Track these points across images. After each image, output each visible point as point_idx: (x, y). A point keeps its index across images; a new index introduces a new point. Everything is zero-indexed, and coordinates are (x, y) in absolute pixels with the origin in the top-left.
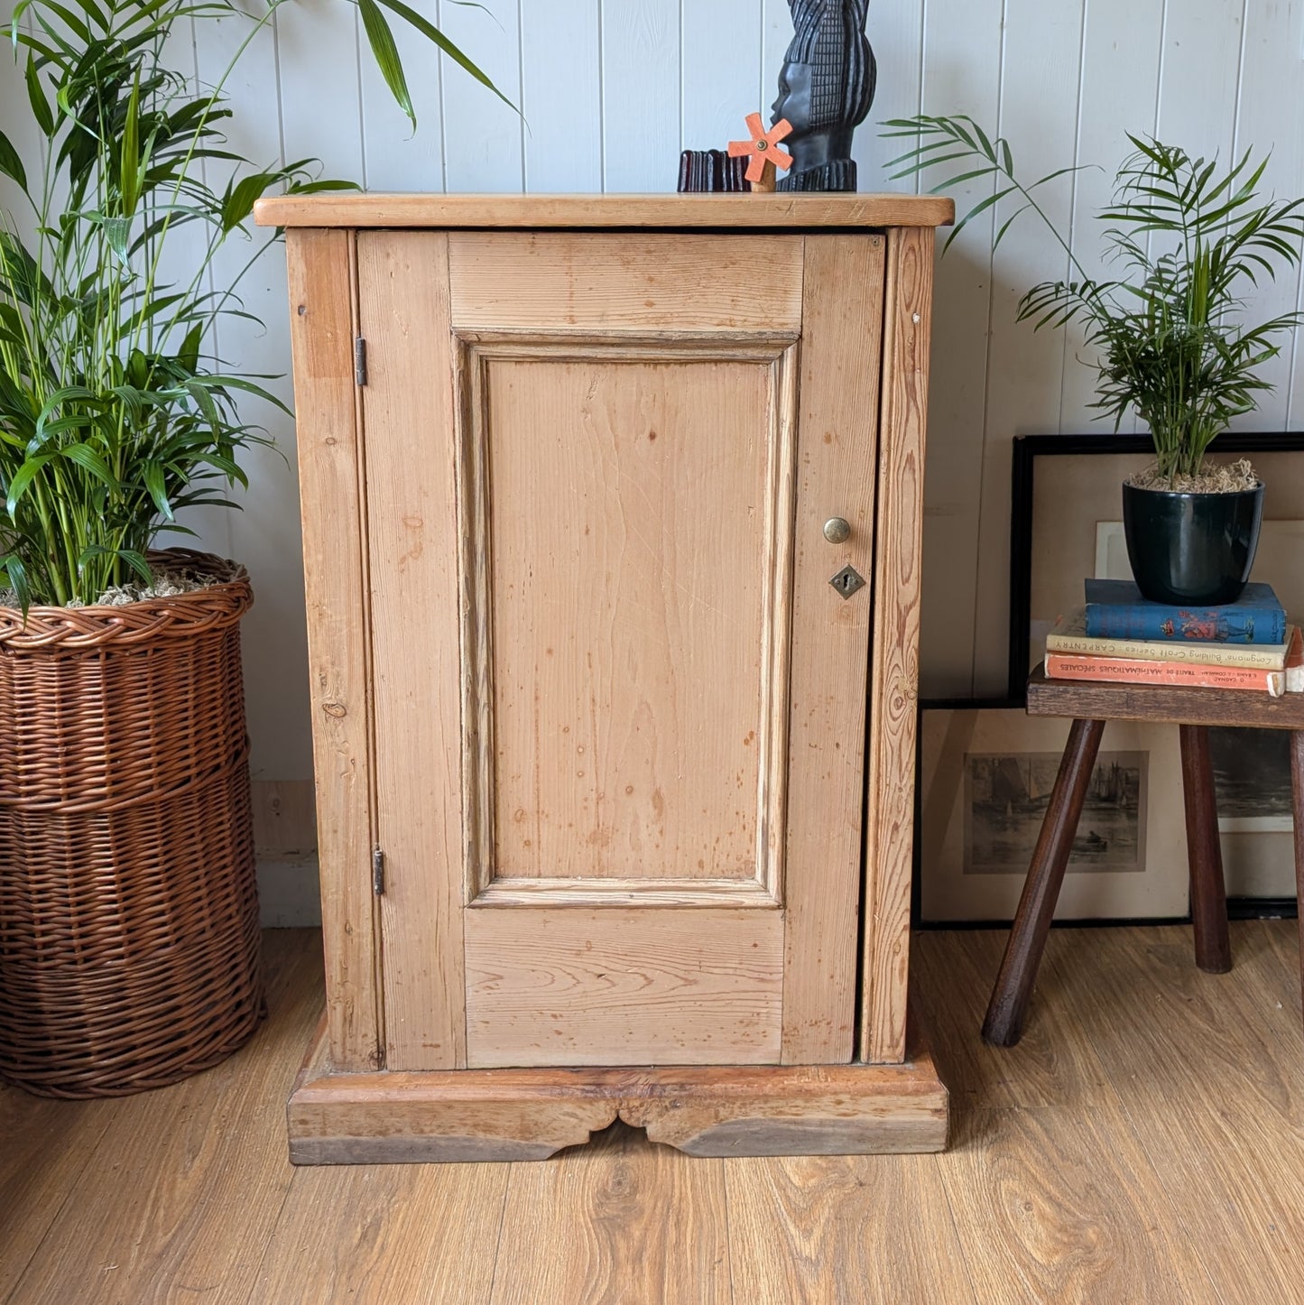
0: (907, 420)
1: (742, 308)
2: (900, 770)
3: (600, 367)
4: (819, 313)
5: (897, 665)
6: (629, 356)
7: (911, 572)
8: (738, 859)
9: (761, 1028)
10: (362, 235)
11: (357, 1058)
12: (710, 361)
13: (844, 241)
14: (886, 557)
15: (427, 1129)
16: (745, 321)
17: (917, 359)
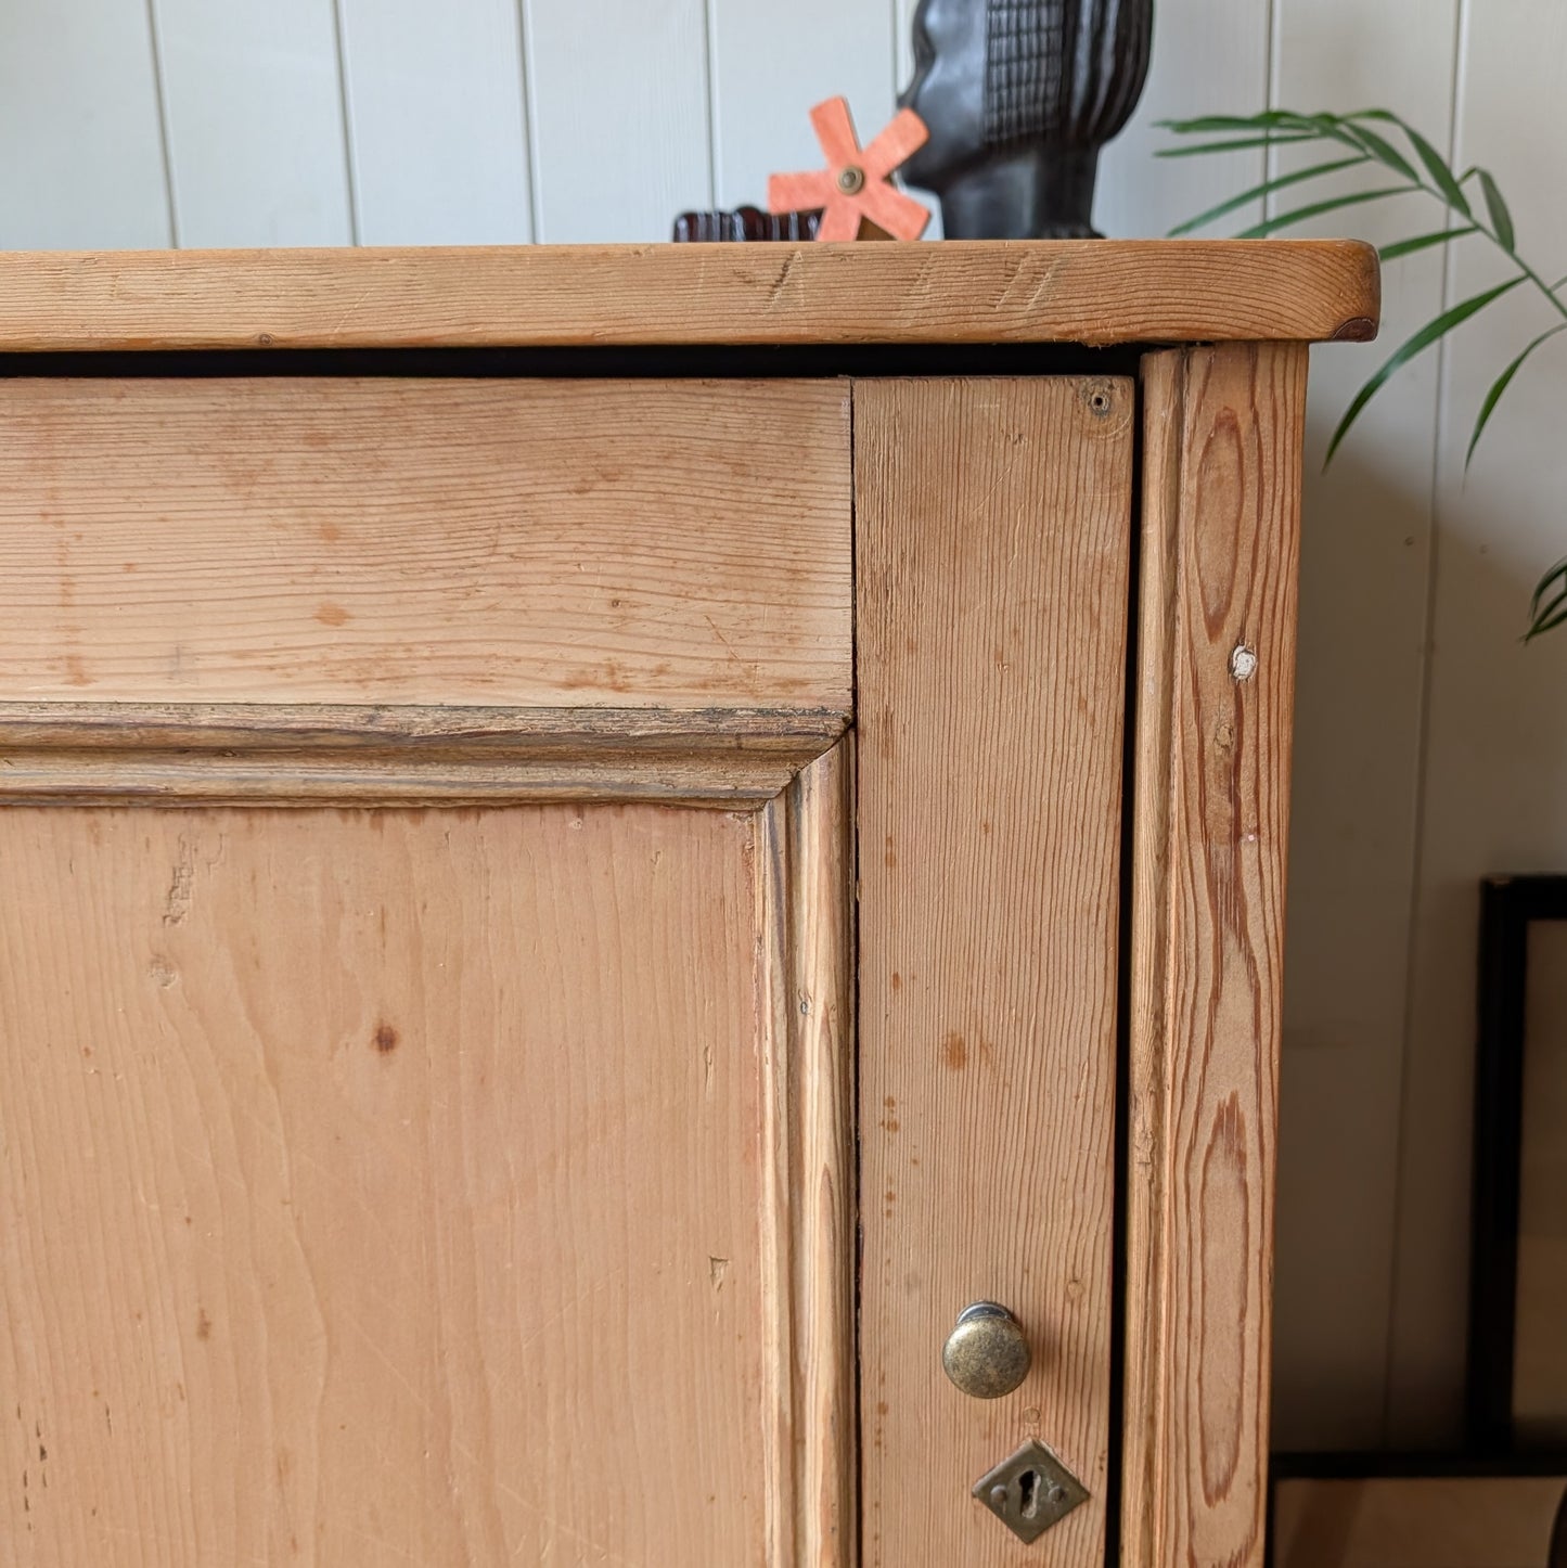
0: (1216, 995)
1: (649, 629)
3: (196, 822)
4: (912, 647)
6: (277, 787)
7: (1233, 1465)
12: (559, 803)
13: (987, 397)
14: (1152, 1420)
16: (661, 671)
17: (1246, 795)
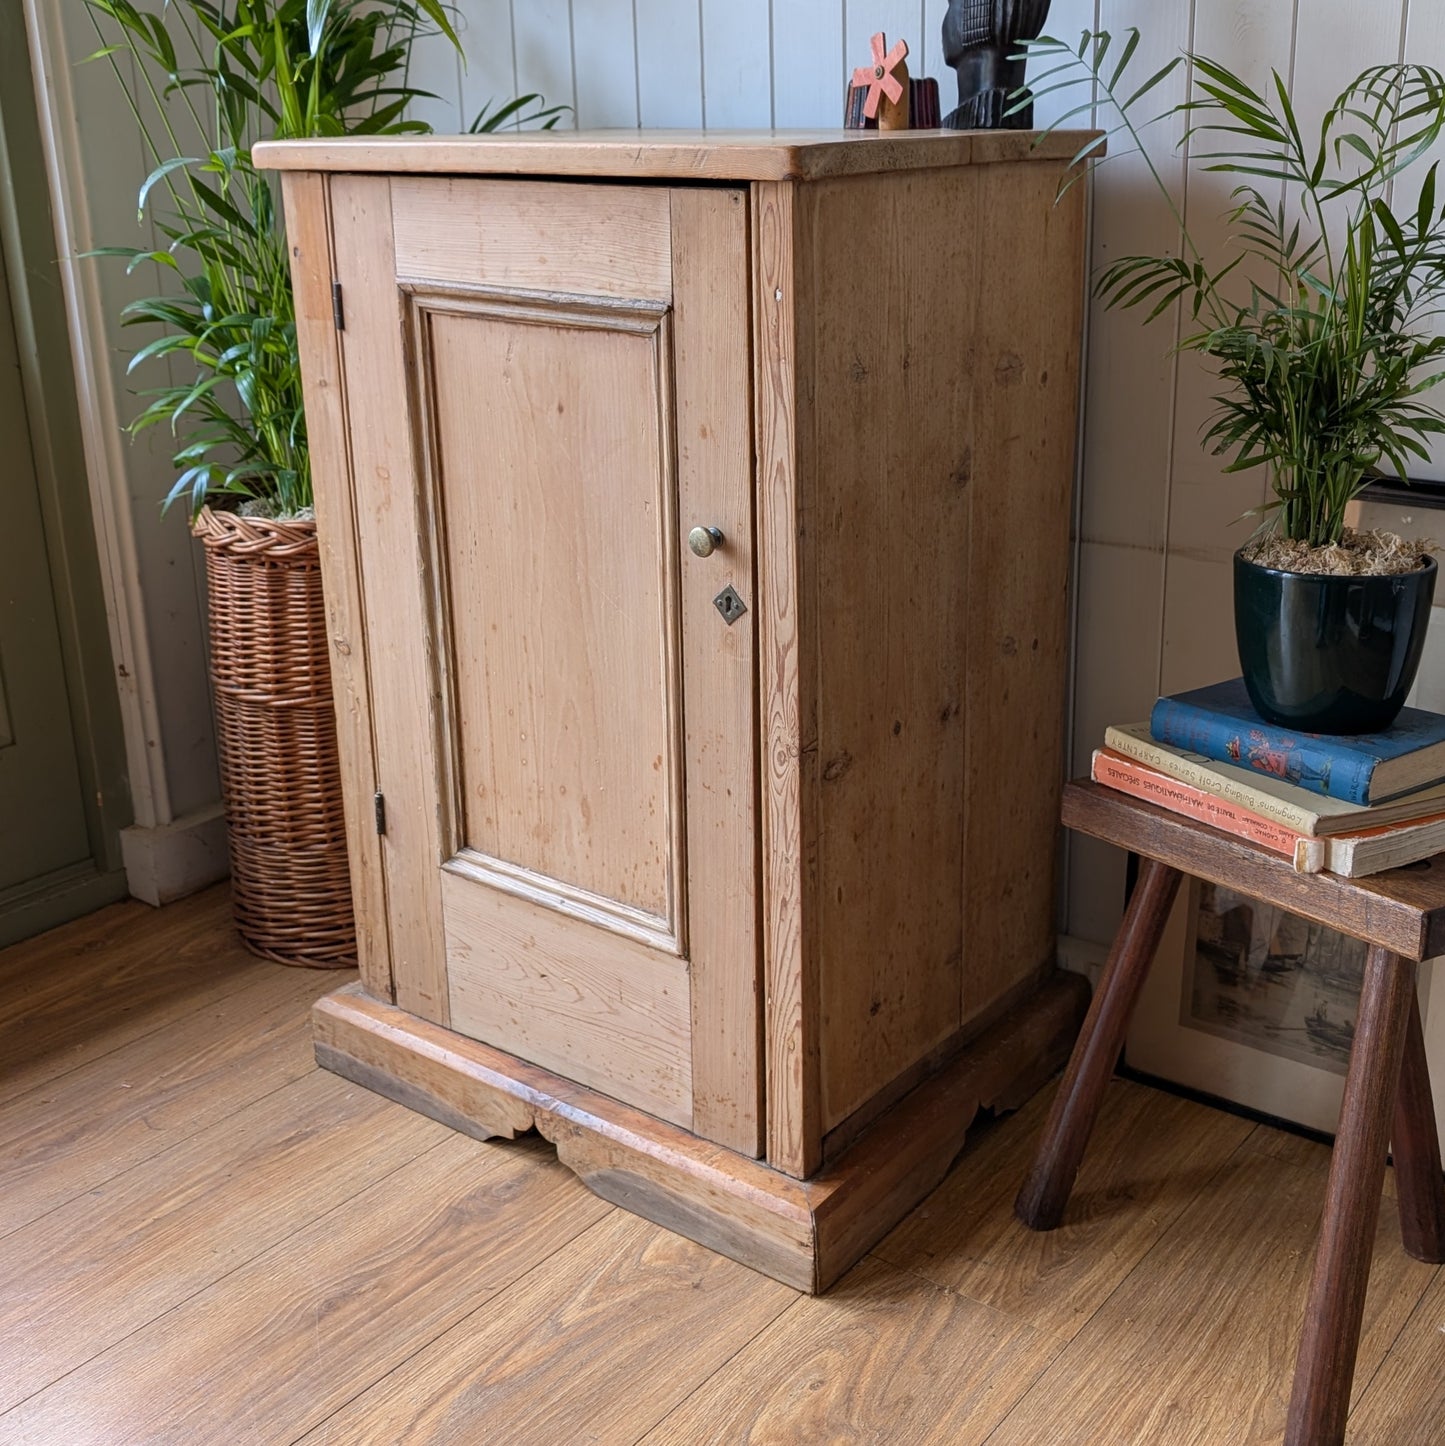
1: (619, 270)
2: (787, 838)
3: (513, 327)
4: (688, 282)
5: (778, 713)
6: (530, 317)
7: (787, 604)
8: (654, 894)
9: (676, 1086)
10: (333, 178)
11: (377, 988)
12: (601, 329)
13: (706, 195)
15: (400, 1072)
16: (622, 285)
17: (781, 346)
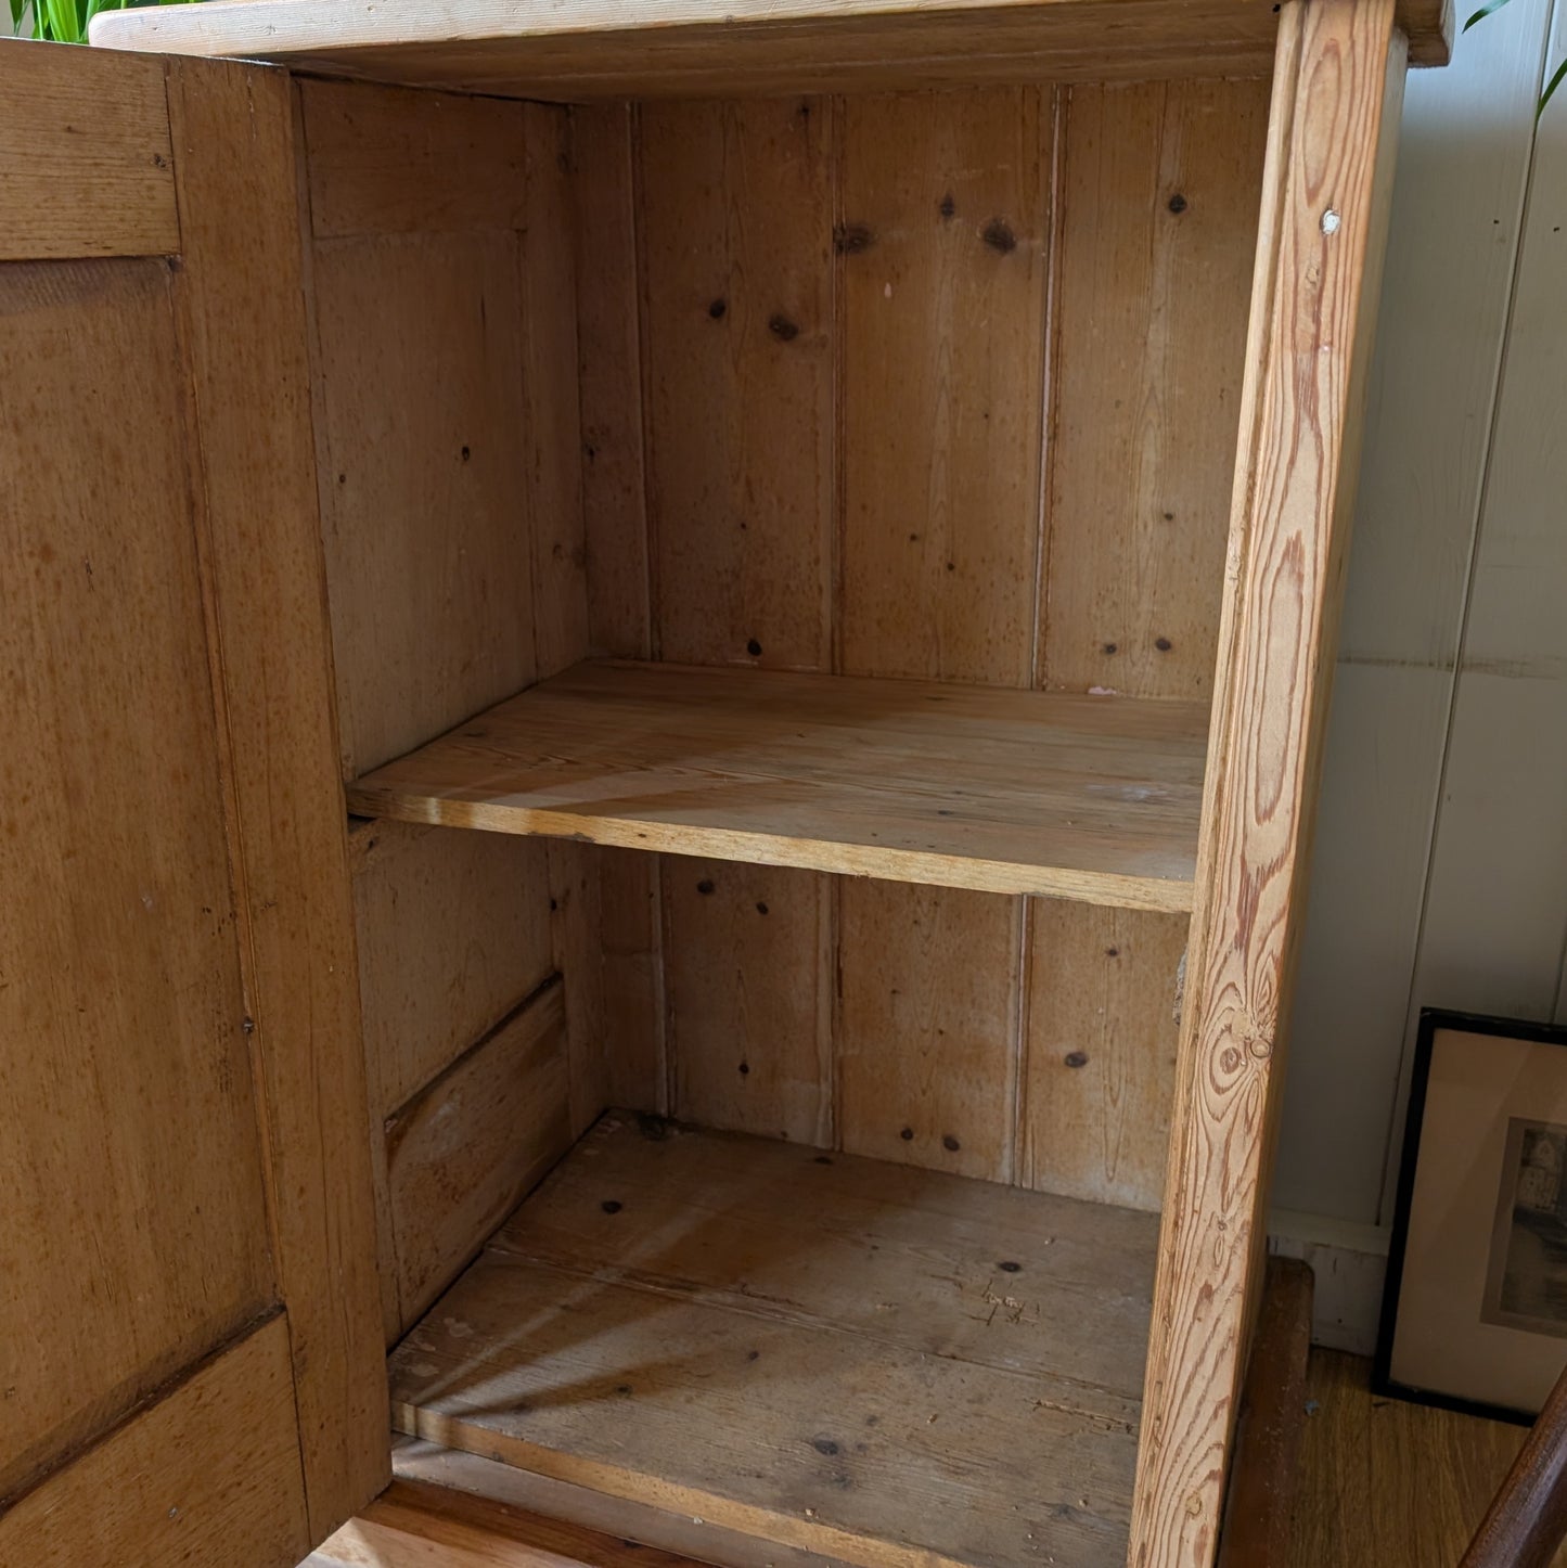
0: (1292, 462)
2: (1224, 1188)
5: (1232, 985)
7: (1277, 797)
14: (1224, 760)
17: (1325, 318)
